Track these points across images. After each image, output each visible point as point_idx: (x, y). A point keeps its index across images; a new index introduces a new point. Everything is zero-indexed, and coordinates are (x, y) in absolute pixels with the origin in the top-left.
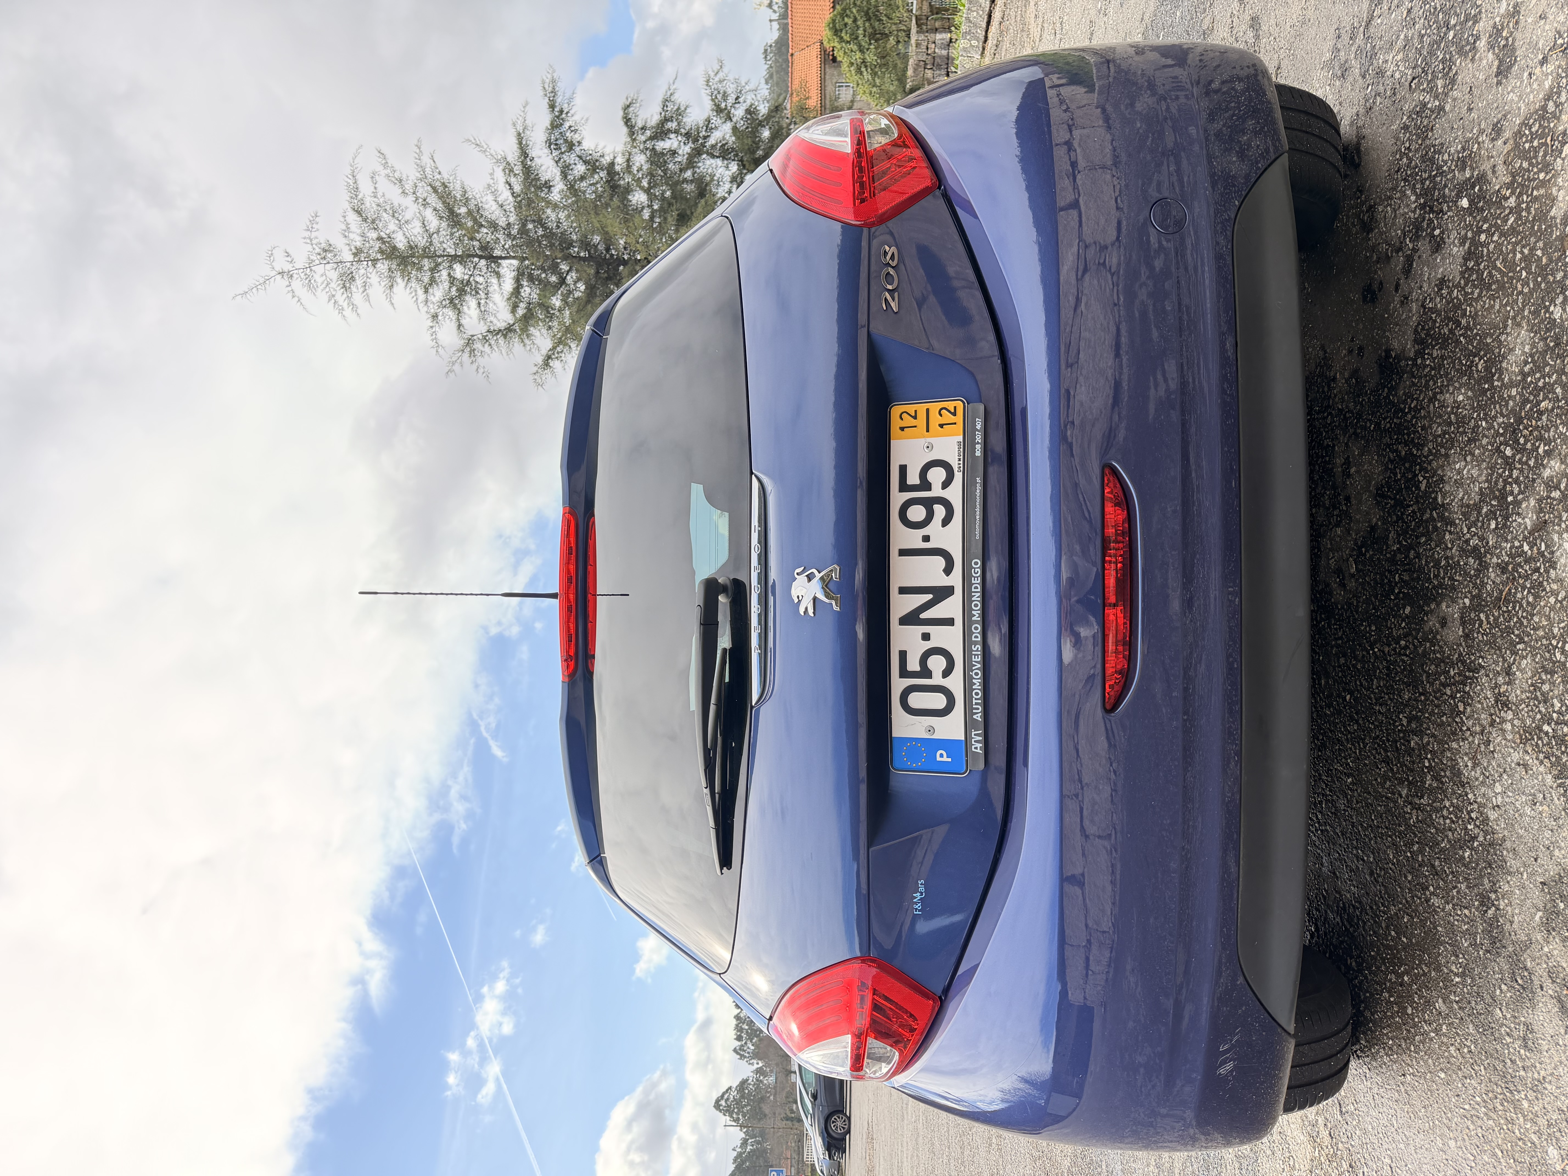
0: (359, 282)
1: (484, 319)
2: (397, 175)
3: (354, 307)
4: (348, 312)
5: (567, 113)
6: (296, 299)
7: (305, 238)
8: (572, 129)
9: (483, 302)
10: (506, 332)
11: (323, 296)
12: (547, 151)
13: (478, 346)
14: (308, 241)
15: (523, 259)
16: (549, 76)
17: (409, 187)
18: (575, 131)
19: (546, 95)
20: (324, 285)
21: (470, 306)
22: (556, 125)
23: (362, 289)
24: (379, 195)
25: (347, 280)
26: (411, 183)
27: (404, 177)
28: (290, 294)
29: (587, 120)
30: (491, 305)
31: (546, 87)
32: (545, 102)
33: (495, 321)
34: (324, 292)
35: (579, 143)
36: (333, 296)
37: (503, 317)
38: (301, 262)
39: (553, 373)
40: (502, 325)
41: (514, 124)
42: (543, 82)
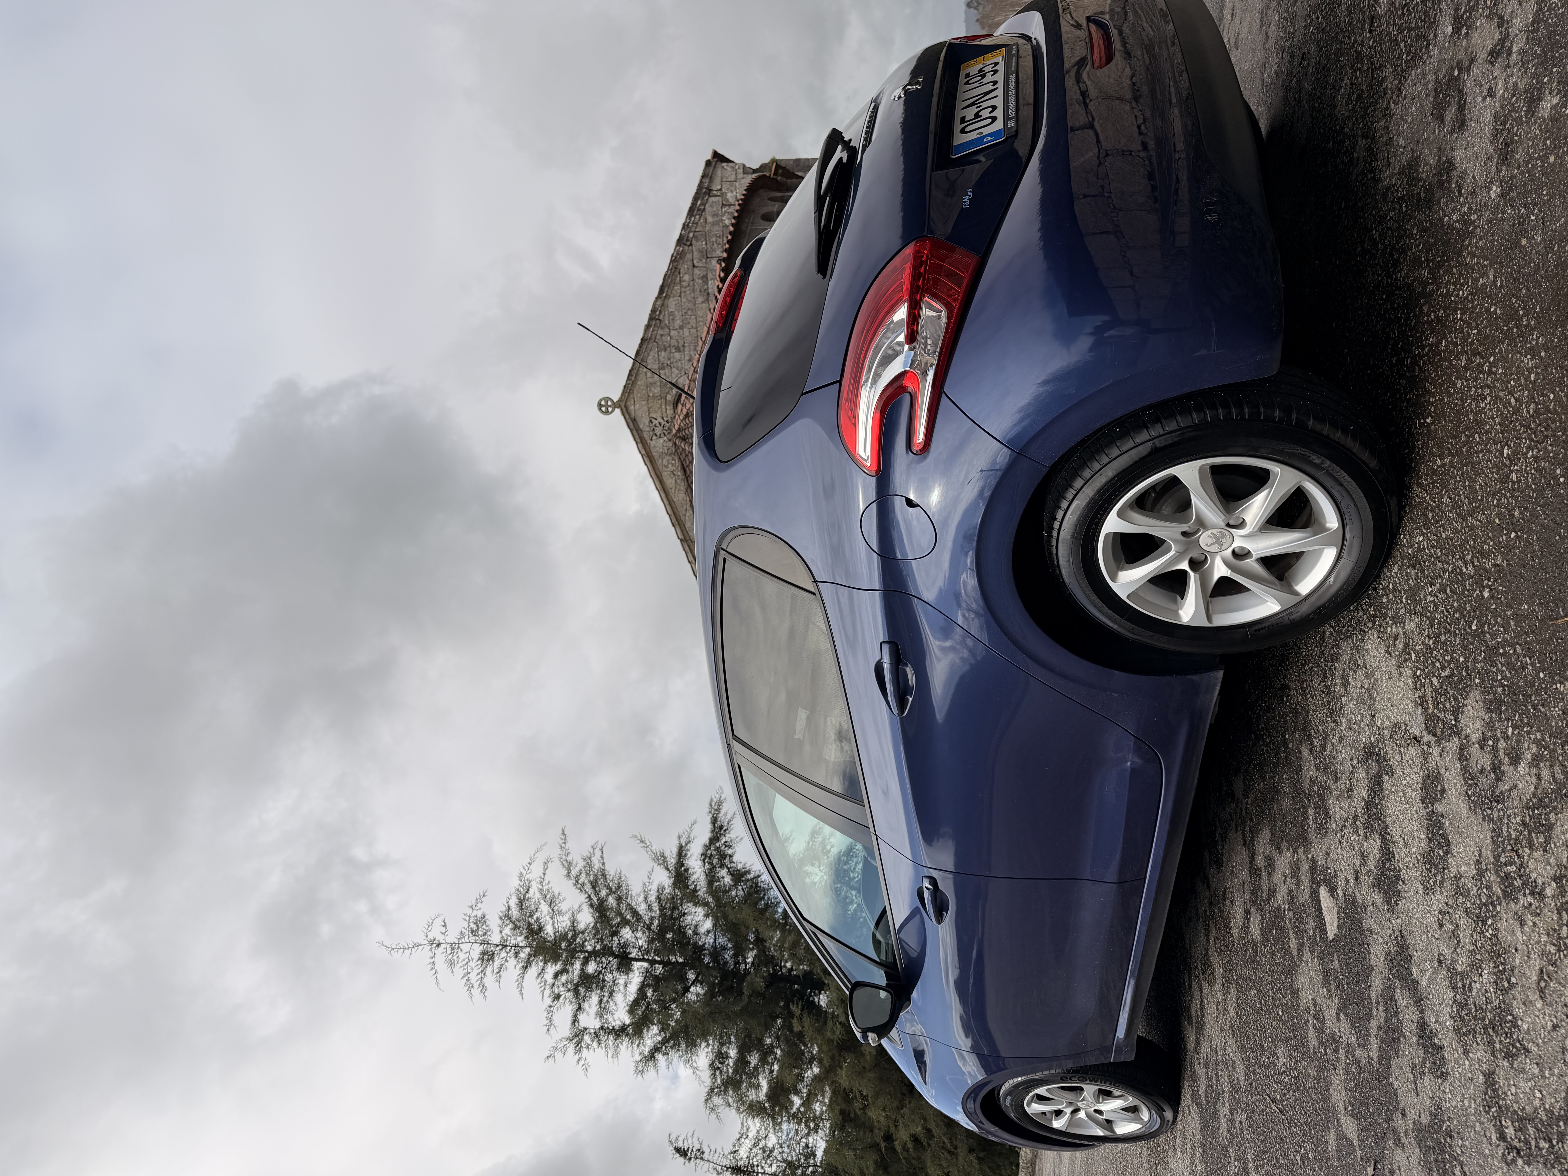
0: (497, 962)
1: (601, 1016)
2: (569, 858)
3: (483, 988)
4: (476, 991)
5: (725, 831)
6: (434, 971)
7: (465, 915)
8: (727, 844)
9: (605, 999)
10: (620, 1032)
11: (459, 971)
12: (700, 863)
13: (587, 1038)
14: (467, 918)
15: (652, 962)
16: (717, 796)
17: (574, 873)
18: (730, 847)
19: (710, 812)
20: (465, 963)
21: (593, 1001)
22: (714, 839)
23: (497, 970)
24: (546, 882)
25: (487, 957)
26: (577, 869)
27: (574, 863)
28: (430, 966)
29: (741, 839)
30: (611, 1003)
31: (713, 804)
32: (708, 818)
33: (610, 1019)
34: (462, 969)
35: (731, 856)
36: (469, 973)
37: (620, 1016)
38: (452, 938)
39: (655, 1065)
40: (617, 1024)
41: (679, 837)
42: (712, 800)
